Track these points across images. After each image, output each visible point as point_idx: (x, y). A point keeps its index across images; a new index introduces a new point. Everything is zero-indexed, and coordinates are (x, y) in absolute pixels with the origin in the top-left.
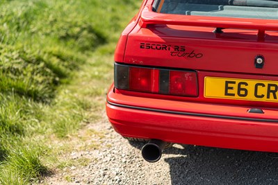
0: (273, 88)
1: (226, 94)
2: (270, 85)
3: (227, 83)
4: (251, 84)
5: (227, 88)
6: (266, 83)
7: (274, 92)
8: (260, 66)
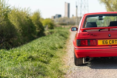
0: (113, 41)
1: (103, 44)
2: (112, 41)
3: (103, 41)
4: (108, 41)
5: (103, 42)
6: (112, 40)
7: (113, 42)
8: (110, 36)
